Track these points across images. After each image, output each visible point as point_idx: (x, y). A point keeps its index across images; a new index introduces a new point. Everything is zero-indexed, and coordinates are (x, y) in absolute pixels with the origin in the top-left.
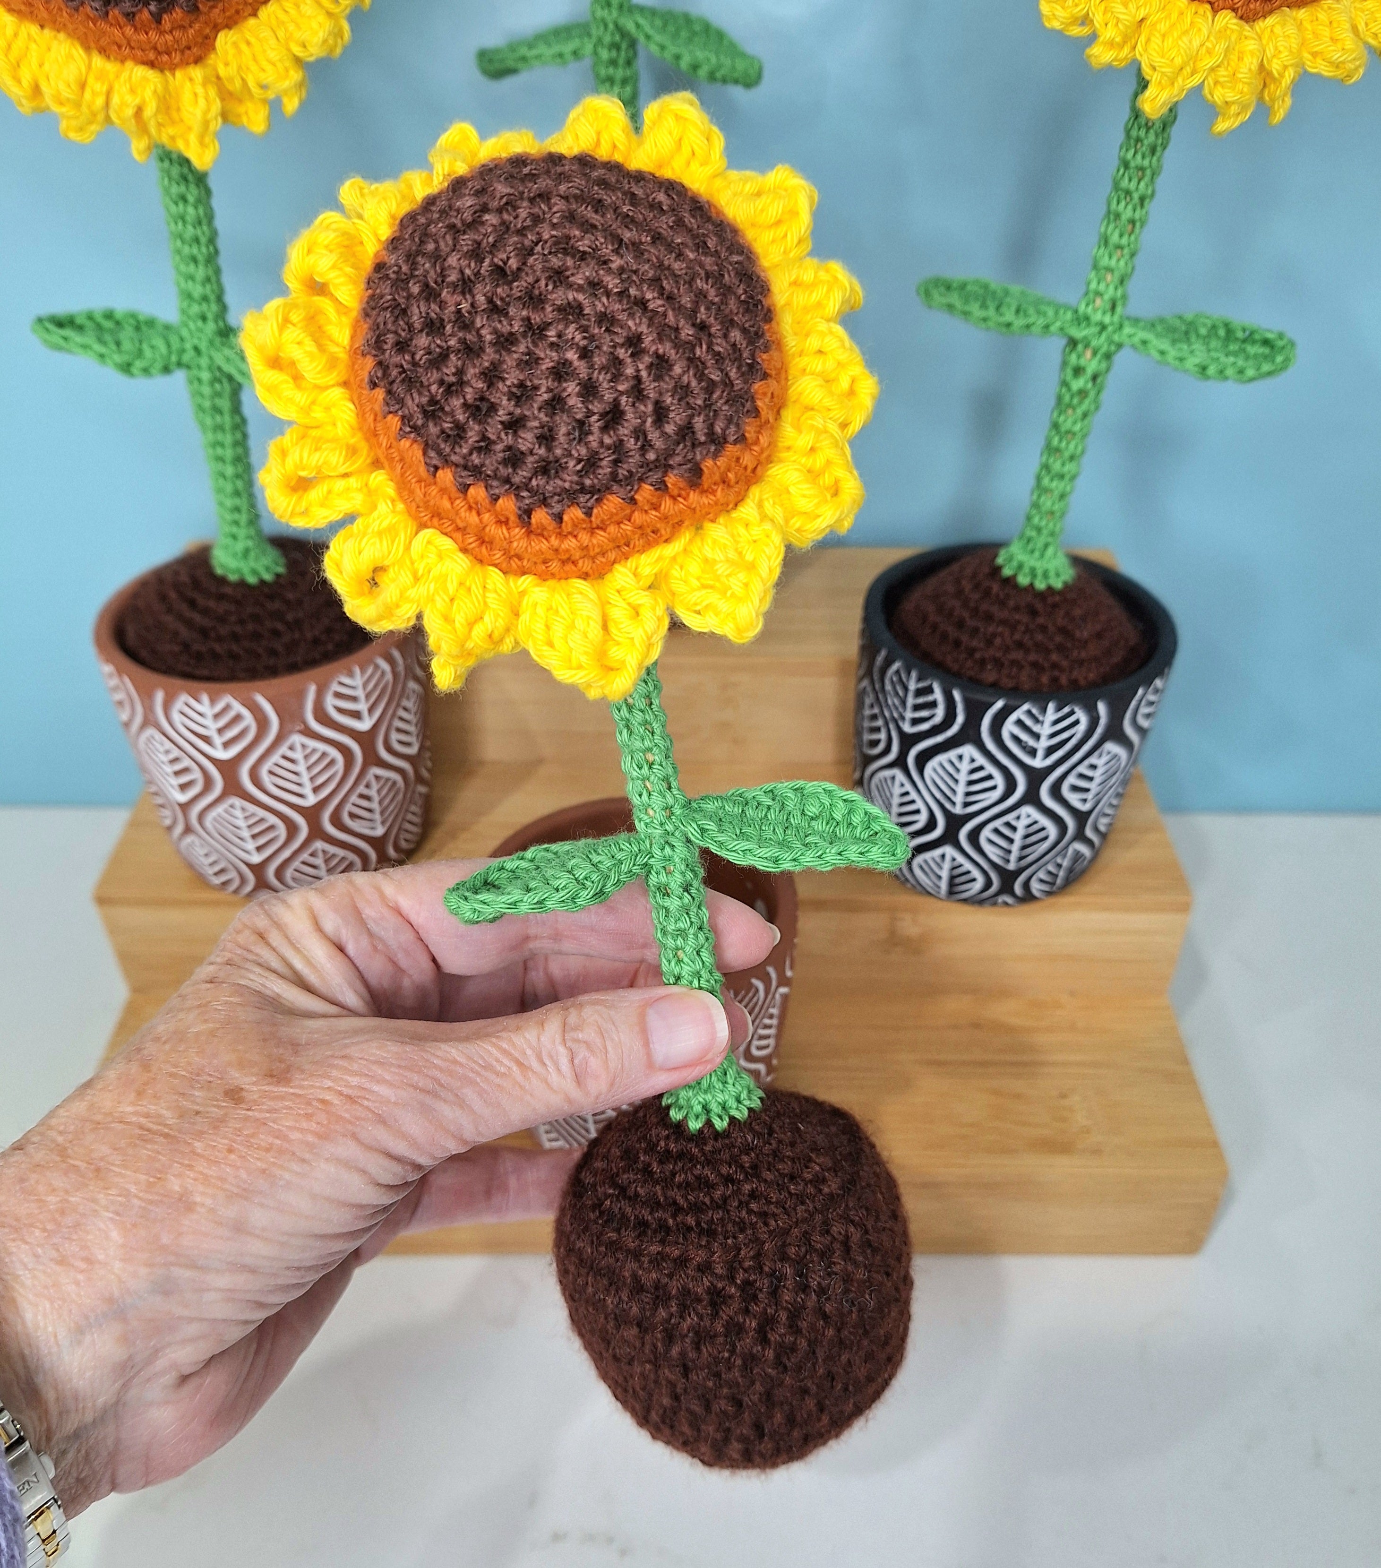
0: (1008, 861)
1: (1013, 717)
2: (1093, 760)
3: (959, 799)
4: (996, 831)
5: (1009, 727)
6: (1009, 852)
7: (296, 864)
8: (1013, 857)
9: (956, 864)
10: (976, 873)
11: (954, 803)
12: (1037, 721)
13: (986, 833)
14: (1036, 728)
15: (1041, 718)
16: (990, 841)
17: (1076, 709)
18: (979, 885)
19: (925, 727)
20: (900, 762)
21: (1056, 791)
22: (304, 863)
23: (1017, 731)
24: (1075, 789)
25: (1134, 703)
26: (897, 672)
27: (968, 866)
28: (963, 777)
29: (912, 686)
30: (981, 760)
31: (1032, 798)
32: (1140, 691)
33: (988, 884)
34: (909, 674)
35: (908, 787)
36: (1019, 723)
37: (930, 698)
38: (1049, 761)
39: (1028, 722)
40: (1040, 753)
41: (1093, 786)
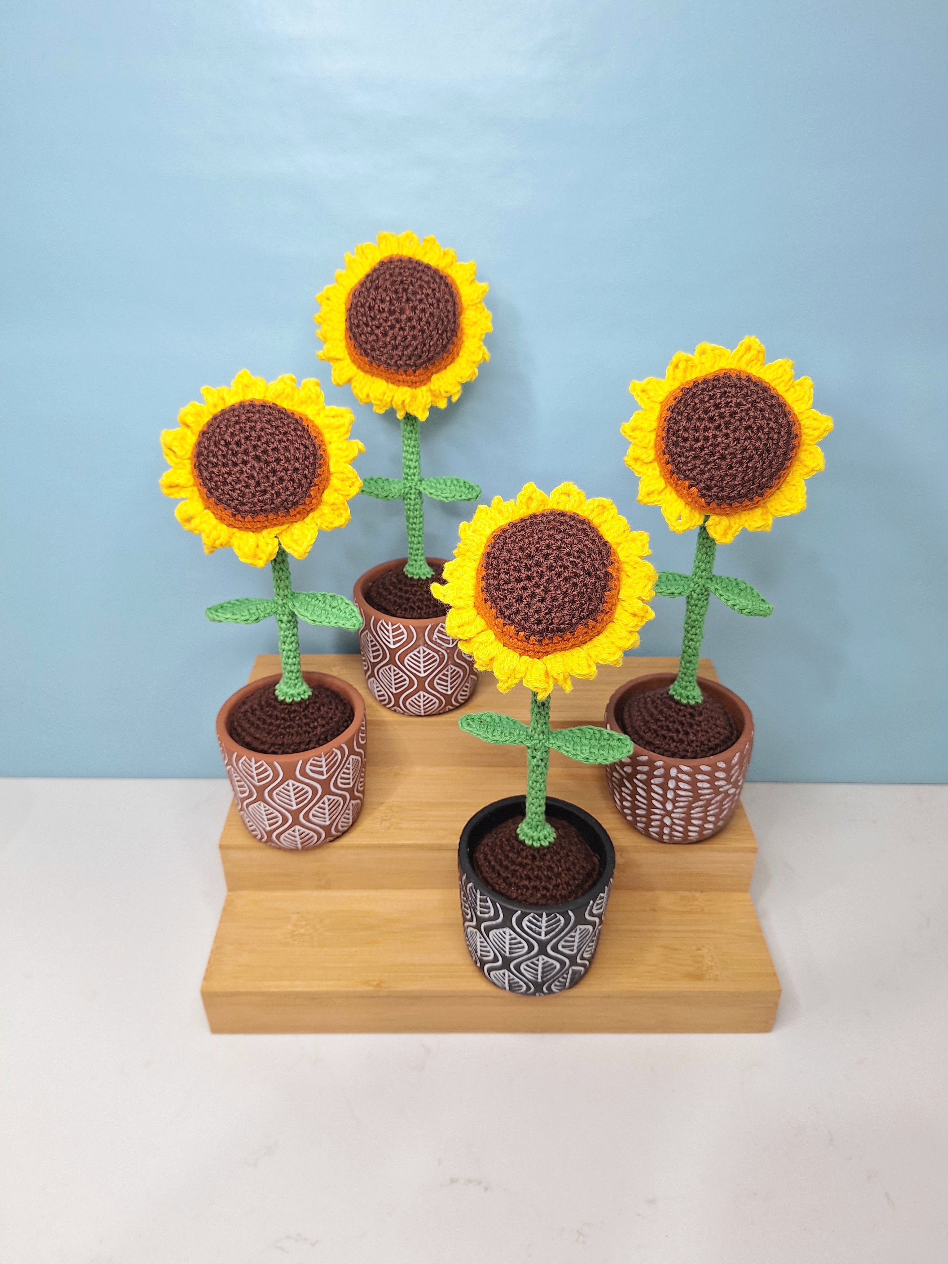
0: (537, 979)
1: (527, 918)
2: (572, 934)
3: (507, 950)
4: (527, 966)
5: (525, 923)
6: (537, 975)
7: (286, 834)
8: (539, 977)
9: (511, 978)
10: (521, 983)
11: (505, 952)
12: (538, 921)
13: (523, 966)
14: (538, 923)
15: (540, 919)
16: (525, 969)
17: (558, 915)
18: (524, 988)
19: (487, 916)
20: (478, 927)
21: (555, 949)
22: (289, 834)
23: (529, 924)
24: (563, 947)
25: (589, 908)
26: (471, 888)
27: (517, 980)
28: (507, 942)
29: (478, 896)
30: (514, 935)
31: (543, 951)
32: (591, 902)
33: (529, 988)
34: (476, 891)
35: (483, 939)
36: (530, 921)
37: (487, 904)
38: (548, 937)
39: (534, 921)
40: (543, 934)
41: (576, 944)
